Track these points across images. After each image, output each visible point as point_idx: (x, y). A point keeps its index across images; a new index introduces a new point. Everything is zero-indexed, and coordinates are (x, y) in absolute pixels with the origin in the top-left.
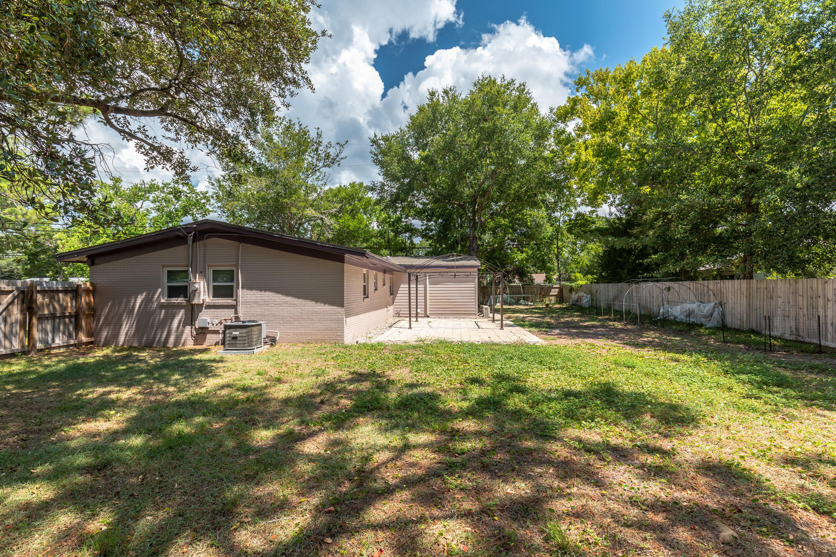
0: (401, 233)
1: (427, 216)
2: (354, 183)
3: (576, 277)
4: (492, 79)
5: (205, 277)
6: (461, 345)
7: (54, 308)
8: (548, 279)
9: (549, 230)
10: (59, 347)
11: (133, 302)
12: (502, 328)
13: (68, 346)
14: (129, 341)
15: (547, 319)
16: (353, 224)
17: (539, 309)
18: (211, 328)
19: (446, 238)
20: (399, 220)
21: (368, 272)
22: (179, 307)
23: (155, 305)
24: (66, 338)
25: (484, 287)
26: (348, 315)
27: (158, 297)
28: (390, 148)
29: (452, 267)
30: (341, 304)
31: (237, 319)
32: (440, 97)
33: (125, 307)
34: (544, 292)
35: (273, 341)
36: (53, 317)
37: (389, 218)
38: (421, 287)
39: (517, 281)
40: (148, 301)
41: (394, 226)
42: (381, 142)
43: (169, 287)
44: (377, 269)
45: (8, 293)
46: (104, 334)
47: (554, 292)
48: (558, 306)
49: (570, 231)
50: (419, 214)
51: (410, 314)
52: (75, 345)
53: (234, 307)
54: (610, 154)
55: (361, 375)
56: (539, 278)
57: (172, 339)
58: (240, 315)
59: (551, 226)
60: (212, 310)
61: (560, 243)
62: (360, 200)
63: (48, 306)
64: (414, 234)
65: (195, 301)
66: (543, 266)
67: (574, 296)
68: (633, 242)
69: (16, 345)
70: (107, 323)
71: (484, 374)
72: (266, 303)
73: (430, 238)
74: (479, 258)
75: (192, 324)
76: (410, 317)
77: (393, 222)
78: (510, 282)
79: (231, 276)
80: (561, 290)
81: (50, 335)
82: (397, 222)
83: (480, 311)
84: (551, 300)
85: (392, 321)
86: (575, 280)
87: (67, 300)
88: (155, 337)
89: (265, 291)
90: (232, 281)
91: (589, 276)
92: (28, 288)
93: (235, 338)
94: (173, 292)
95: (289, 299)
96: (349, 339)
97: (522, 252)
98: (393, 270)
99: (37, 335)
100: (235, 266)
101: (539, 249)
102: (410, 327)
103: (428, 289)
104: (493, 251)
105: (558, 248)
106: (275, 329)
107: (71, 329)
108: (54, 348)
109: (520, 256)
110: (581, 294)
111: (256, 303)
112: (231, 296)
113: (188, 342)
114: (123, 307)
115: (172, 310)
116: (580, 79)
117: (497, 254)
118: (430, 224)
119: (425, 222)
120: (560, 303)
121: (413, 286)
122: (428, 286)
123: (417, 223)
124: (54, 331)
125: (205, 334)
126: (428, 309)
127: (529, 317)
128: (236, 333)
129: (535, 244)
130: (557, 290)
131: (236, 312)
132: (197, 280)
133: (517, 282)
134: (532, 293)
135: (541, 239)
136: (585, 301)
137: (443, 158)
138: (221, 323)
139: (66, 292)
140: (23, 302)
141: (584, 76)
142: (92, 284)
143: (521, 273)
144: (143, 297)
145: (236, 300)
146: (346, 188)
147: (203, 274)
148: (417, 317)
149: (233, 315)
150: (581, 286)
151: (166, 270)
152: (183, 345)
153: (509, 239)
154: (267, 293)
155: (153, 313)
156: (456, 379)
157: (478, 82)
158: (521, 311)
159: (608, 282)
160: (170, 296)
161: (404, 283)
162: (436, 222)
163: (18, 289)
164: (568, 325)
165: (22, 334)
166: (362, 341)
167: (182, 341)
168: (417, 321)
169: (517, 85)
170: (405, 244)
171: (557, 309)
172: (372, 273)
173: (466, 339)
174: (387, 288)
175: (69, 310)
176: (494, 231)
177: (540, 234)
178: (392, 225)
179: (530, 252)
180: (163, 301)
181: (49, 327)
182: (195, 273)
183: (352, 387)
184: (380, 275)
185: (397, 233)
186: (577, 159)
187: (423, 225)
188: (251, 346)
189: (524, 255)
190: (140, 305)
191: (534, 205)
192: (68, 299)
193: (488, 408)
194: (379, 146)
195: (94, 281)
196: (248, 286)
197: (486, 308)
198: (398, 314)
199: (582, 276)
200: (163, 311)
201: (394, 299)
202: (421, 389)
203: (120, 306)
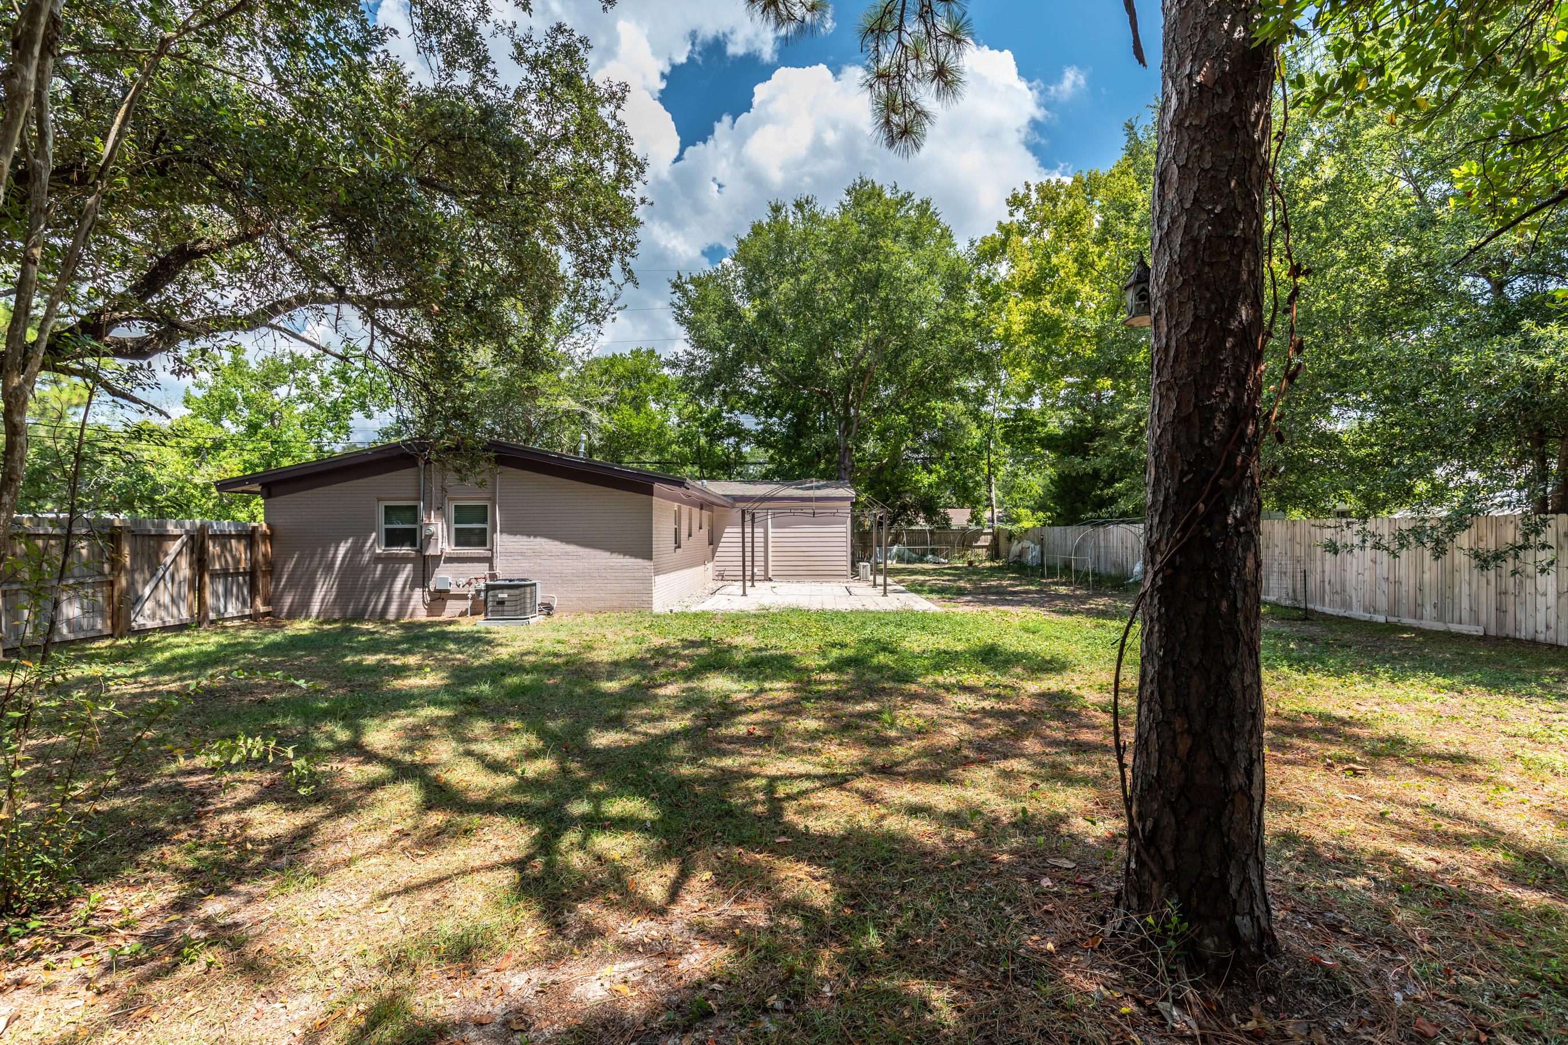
0: (720, 437)
1: (765, 409)
2: (639, 350)
3: (1019, 516)
4: (877, 185)
5: (444, 515)
6: (821, 613)
7: (226, 561)
8: (975, 518)
9: (976, 435)
10: (233, 618)
11: (332, 552)
12: (885, 594)
13: (242, 617)
14: (326, 611)
15: (962, 584)
16: (637, 423)
17: (956, 568)
18: (454, 590)
19: (797, 445)
20: (717, 416)
21: (679, 508)
22: (404, 559)
23: (367, 557)
24: (240, 606)
25: (864, 532)
26: (658, 572)
27: (372, 546)
28: (704, 298)
29: (810, 499)
30: (648, 555)
31: (493, 577)
32: (790, 213)
33: (321, 561)
34: (966, 539)
35: (548, 609)
36: (225, 573)
37: (700, 412)
38: (759, 531)
39: (922, 522)
40: (356, 551)
41: (708, 426)
42: (690, 287)
43: (387, 530)
44: (691, 503)
45: (177, 537)
46: (288, 600)
47: (985, 540)
48: (988, 564)
49: (1007, 437)
50: (752, 405)
51: (744, 575)
52: (250, 616)
53: (489, 560)
54: (1048, 330)
55: (692, 642)
56: (959, 517)
57: (393, 608)
58: (498, 571)
59: (978, 427)
60: (455, 565)
61: (993, 458)
62: (648, 380)
63: (219, 557)
64: (743, 439)
65: (431, 551)
66: (966, 495)
67: (1016, 547)
68: (1080, 464)
69: (185, 615)
70: (291, 584)
71: (848, 640)
72: (537, 554)
73: (771, 446)
74: (854, 482)
75: (424, 585)
76: (744, 580)
77: (708, 420)
78: (910, 523)
79: (481, 514)
80: (996, 536)
81: (222, 600)
82: (715, 421)
83: (855, 572)
84: (980, 555)
85: (713, 585)
86: (1017, 520)
87: (239, 548)
88: (367, 605)
89: (535, 536)
90: (484, 520)
91: (1041, 514)
92: (198, 531)
93: (501, 603)
94: (393, 538)
95: (571, 548)
96: (658, 608)
97: (930, 472)
98: (713, 504)
99: (209, 600)
100: (489, 499)
101: (957, 467)
102: (744, 594)
103: (770, 535)
104: (881, 469)
105: (989, 464)
106: (551, 591)
107: (246, 592)
108: (226, 620)
109: (926, 479)
110: (1026, 543)
111: (522, 554)
112: (482, 543)
113: (418, 612)
114: (317, 559)
115: (392, 565)
116: (1015, 197)
117: (887, 475)
118: (771, 421)
119: (763, 419)
120: (992, 560)
121: (748, 530)
122: (770, 530)
123: (749, 422)
124: (227, 593)
125: (444, 600)
126: (770, 568)
127: (933, 580)
128: (503, 595)
129: (954, 458)
130: (989, 537)
131: (491, 568)
132: (433, 520)
133: (922, 524)
134: (948, 543)
135: (963, 451)
136: (1032, 554)
137: (795, 315)
138: (469, 583)
139: (239, 537)
140: (192, 552)
141: (1022, 191)
142: (269, 526)
143: (929, 507)
144: (348, 545)
145: (491, 550)
146: (623, 359)
147: (441, 509)
148: (752, 580)
149: (487, 572)
150: (1027, 530)
151: (382, 505)
152: (411, 615)
153: (907, 448)
154: (539, 540)
155: (364, 569)
156: (813, 644)
157: (854, 189)
158: (924, 572)
159: (1067, 525)
160: (389, 543)
161: (733, 525)
162: (781, 419)
163: (187, 532)
164: (987, 591)
165: (191, 597)
166: (677, 609)
167: (410, 611)
168: (753, 586)
169: (917, 201)
170: (728, 457)
171: (984, 568)
172: (685, 508)
173: (828, 606)
174: (705, 531)
175: (243, 565)
176: (882, 436)
177: (961, 441)
178: (706, 424)
179: (943, 472)
180: (378, 551)
181: (221, 590)
182: (428, 509)
183: (687, 652)
184: (696, 511)
185: (714, 438)
186: (1006, 330)
187: (758, 424)
188: (525, 613)
189: (934, 477)
190: (344, 557)
191: (947, 395)
192: (242, 549)
193: (849, 665)
194: (685, 293)
195: (271, 521)
196: (510, 529)
197: (865, 567)
198: (721, 576)
199: (1029, 513)
200: (380, 567)
201: (714, 552)
202: (773, 652)
203: (312, 558)
